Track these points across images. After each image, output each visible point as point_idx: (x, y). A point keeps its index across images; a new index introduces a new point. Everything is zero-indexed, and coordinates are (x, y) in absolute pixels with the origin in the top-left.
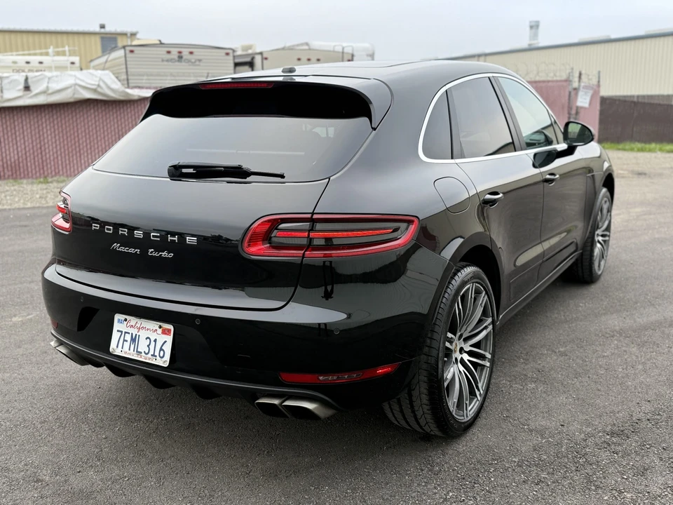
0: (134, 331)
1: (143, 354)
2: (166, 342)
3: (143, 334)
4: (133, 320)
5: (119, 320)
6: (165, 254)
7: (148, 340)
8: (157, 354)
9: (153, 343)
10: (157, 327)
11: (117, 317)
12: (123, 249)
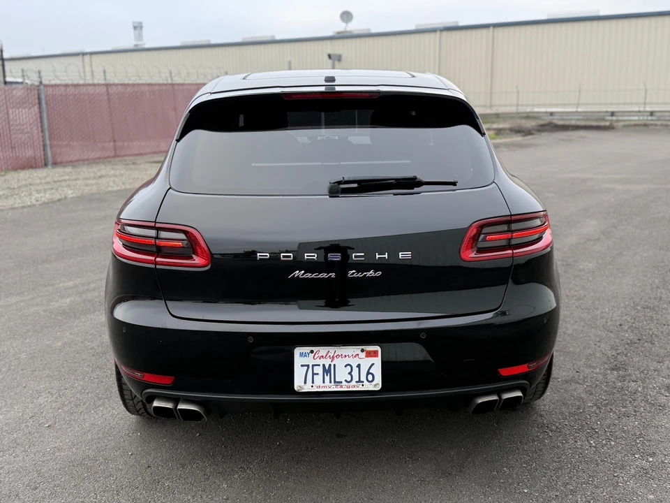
0: (327, 362)
1: (344, 383)
2: (373, 364)
3: (340, 363)
4: (323, 350)
5: (301, 354)
6: (371, 273)
7: (349, 367)
8: (363, 378)
9: (355, 371)
10: (359, 352)
11: (298, 351)
12: (309, 275)
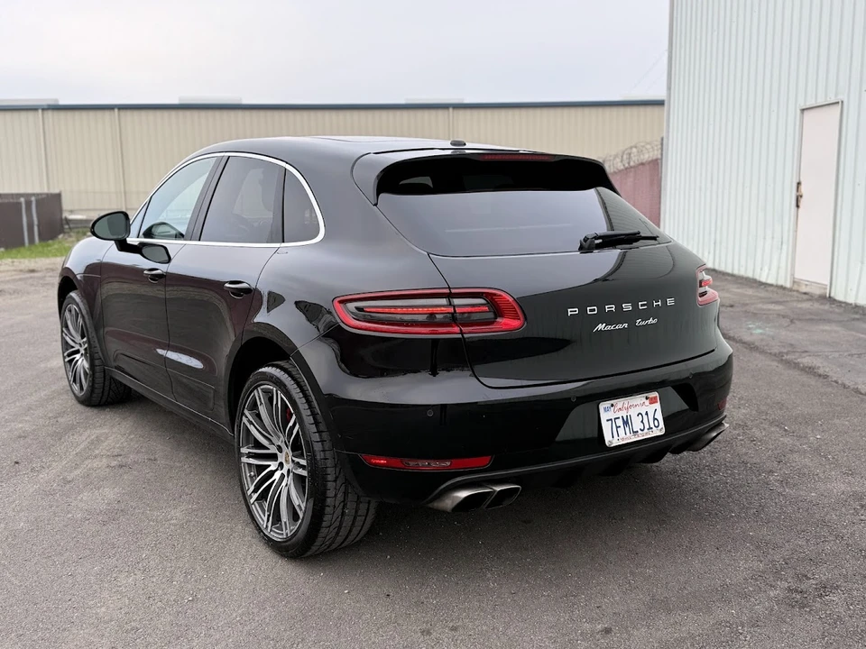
0: (624, 414)
1: (640, 432)
2: (656, 410)
4: (620, 403)
5: (605, 409)
6: (651, 321)
7: (640, 416)
8: (652, 426)
9: (645, 417)
10: (644, 400)
11: (603, 406)
12: (609, 328)
